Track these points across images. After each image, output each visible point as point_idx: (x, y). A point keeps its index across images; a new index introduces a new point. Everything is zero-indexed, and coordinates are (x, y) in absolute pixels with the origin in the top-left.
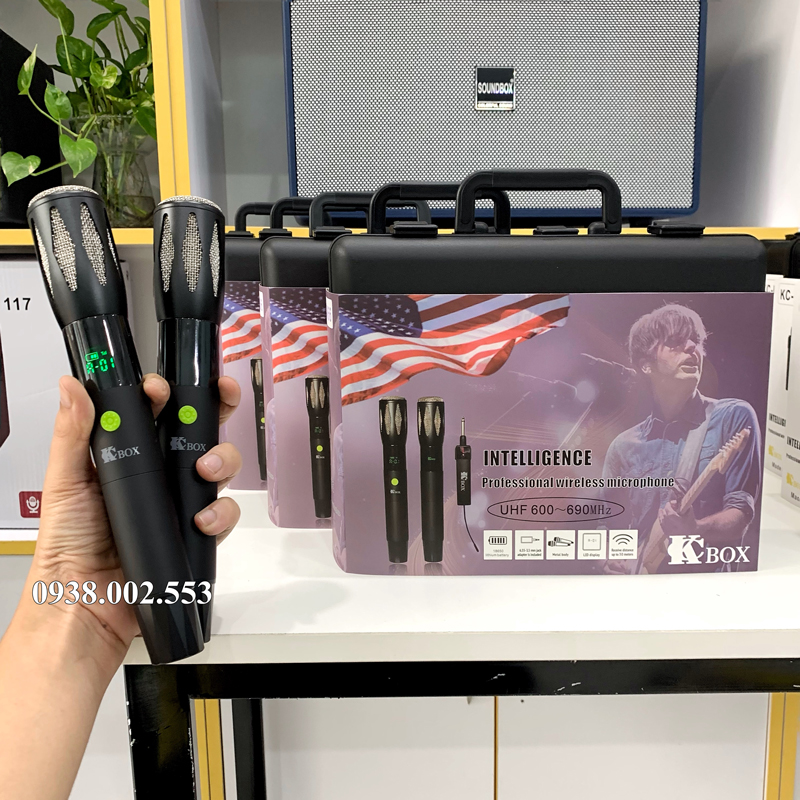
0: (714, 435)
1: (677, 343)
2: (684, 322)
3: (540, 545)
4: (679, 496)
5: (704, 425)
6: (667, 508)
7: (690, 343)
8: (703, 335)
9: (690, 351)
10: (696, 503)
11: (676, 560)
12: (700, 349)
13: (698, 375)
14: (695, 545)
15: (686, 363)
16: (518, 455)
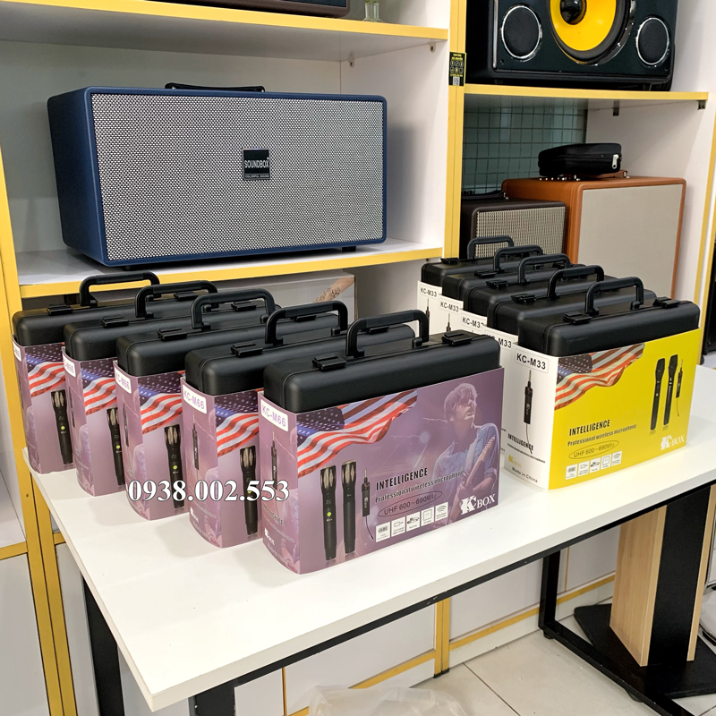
0: (481, 443)
1: (464, 402)
2: (468, 391)
3: (403, 525)
4: (465, 479)
5: (476, 440)
6: (461, 486)
7: (470, 401)
8: (475, 396)
9: (470, 405)
10: (473, 480)
11: (464, 512)
12: (475, 403)
13: (473, 416)
14: (473, 501)
15: (468, 411)
16: (393, 480)
